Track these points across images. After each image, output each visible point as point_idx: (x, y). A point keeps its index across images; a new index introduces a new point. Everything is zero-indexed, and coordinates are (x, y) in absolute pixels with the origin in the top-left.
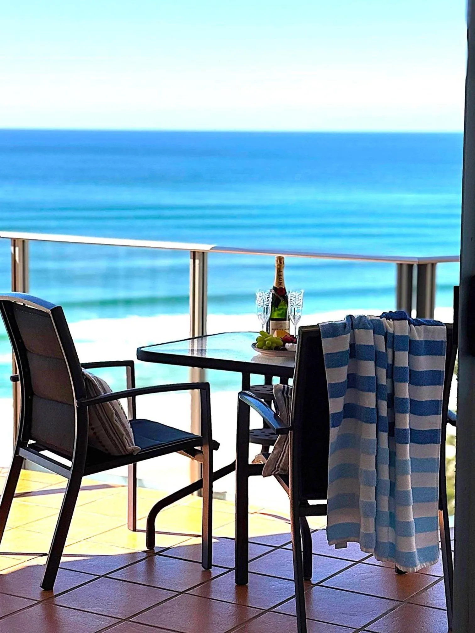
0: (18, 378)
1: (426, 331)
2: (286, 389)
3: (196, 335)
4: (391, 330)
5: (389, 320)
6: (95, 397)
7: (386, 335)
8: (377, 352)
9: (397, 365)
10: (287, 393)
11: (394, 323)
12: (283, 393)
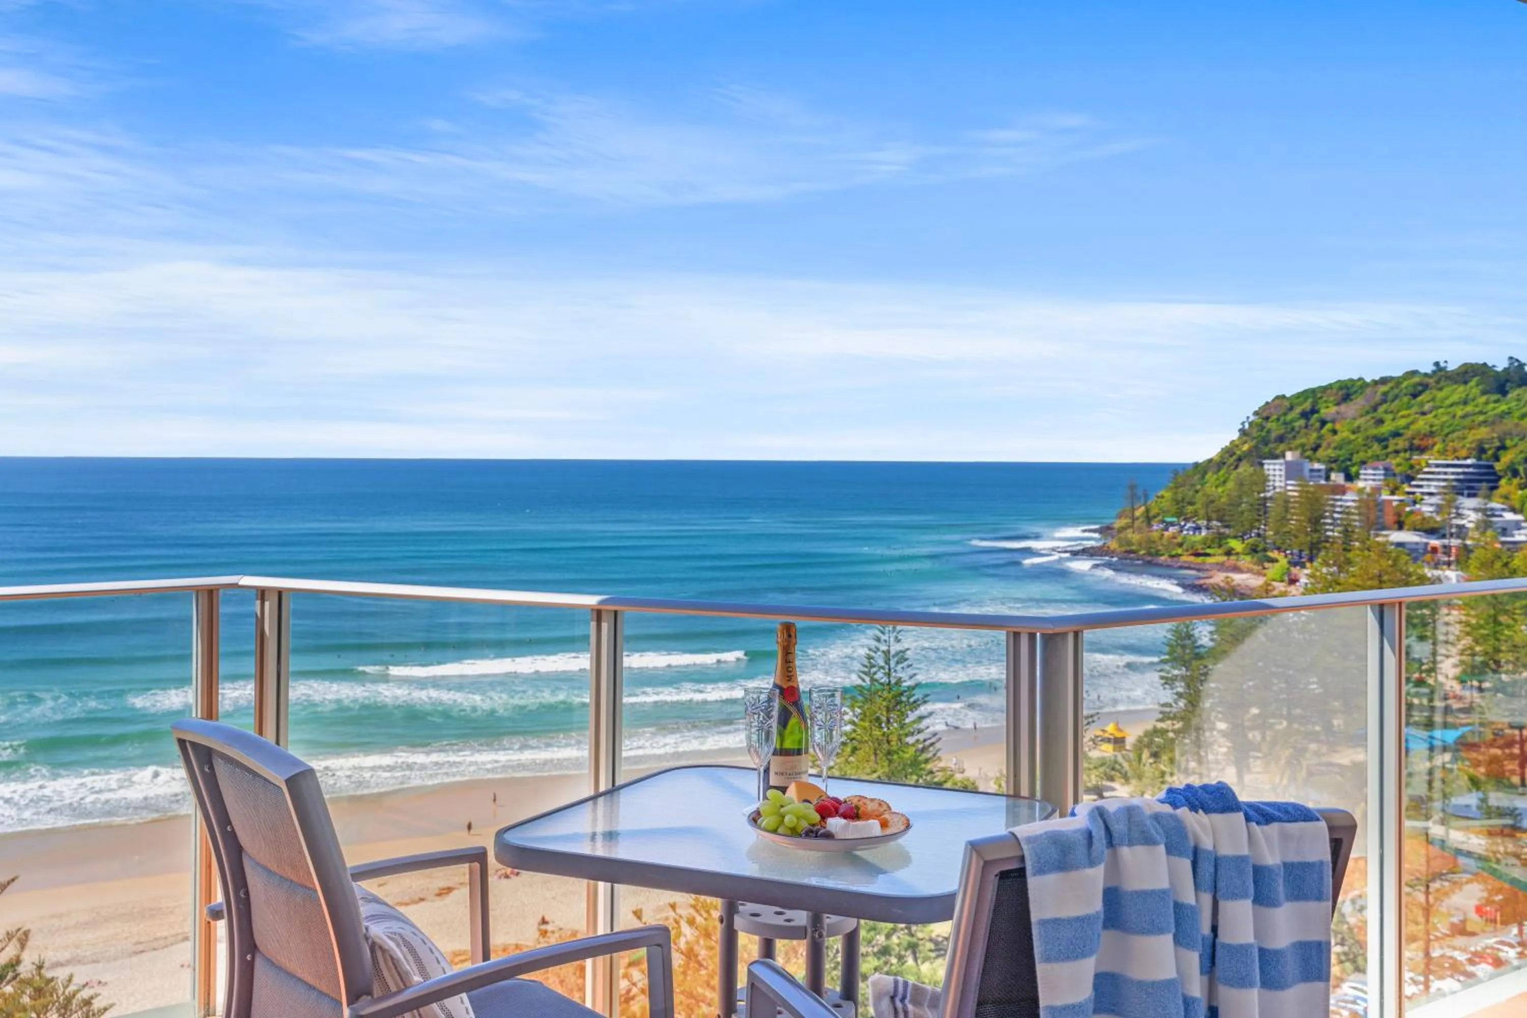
0: (222, 911)
1: (1285, 837)
2: (901, 989)
3: (602, 788)
4: (1207, 843)
5: (1197, 812)
6: (399, 992)
7: (1196, 856)
8: (1178, 906)
9: (1224, 938)
10: (903, 1000)
11: (1210, 821)
12: (892, 998)
